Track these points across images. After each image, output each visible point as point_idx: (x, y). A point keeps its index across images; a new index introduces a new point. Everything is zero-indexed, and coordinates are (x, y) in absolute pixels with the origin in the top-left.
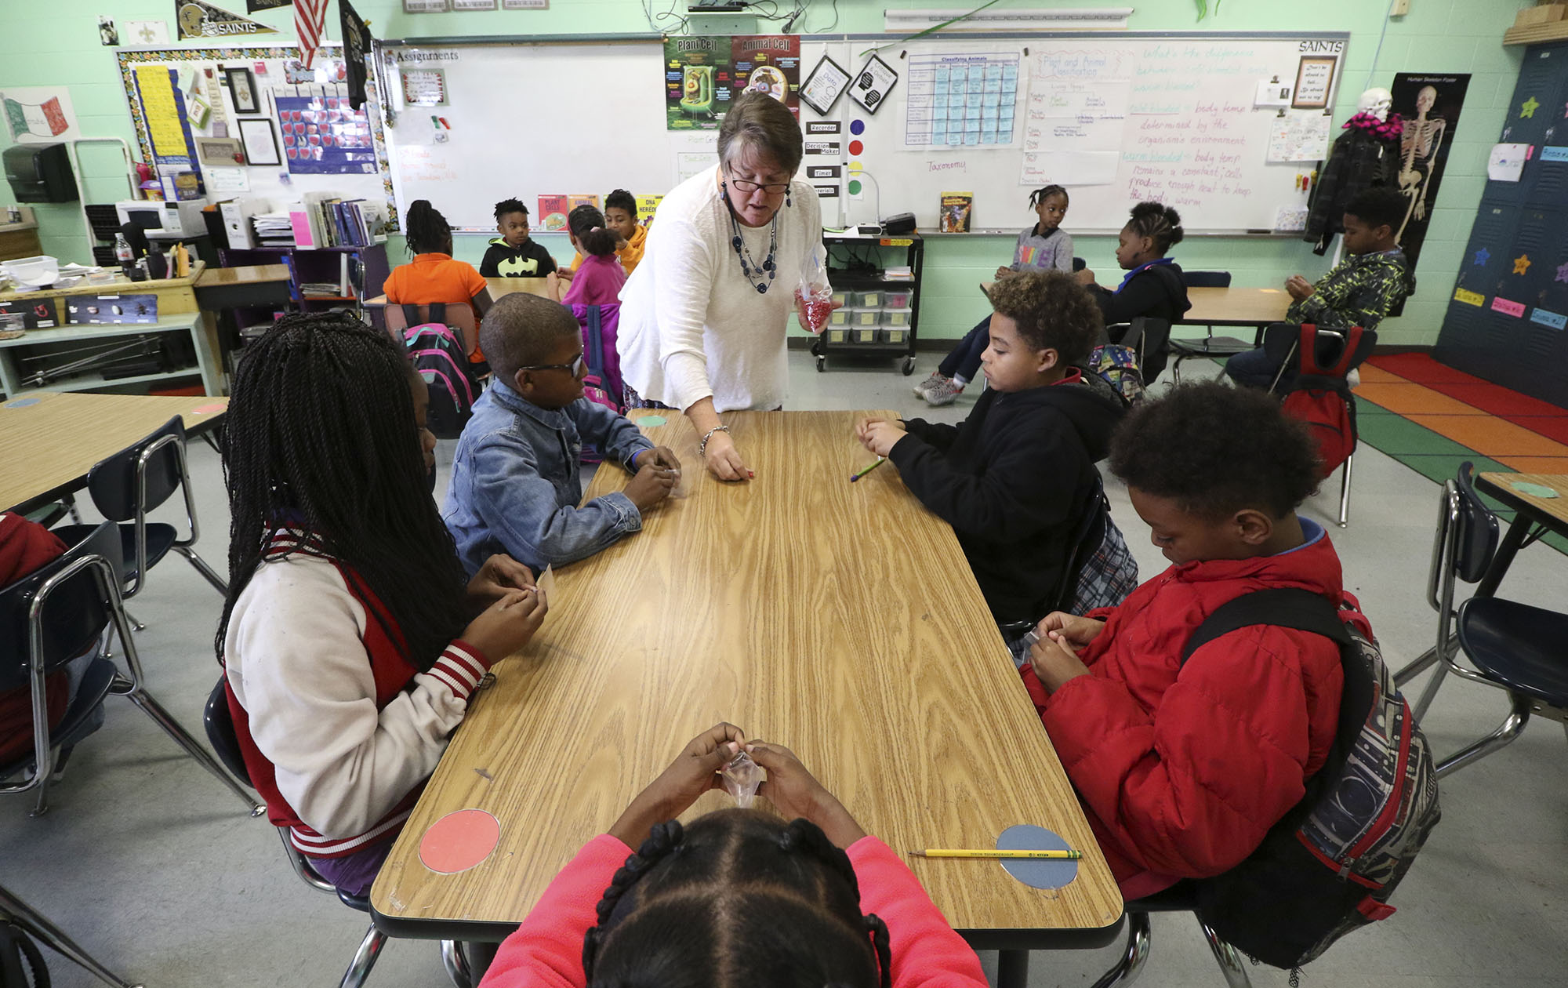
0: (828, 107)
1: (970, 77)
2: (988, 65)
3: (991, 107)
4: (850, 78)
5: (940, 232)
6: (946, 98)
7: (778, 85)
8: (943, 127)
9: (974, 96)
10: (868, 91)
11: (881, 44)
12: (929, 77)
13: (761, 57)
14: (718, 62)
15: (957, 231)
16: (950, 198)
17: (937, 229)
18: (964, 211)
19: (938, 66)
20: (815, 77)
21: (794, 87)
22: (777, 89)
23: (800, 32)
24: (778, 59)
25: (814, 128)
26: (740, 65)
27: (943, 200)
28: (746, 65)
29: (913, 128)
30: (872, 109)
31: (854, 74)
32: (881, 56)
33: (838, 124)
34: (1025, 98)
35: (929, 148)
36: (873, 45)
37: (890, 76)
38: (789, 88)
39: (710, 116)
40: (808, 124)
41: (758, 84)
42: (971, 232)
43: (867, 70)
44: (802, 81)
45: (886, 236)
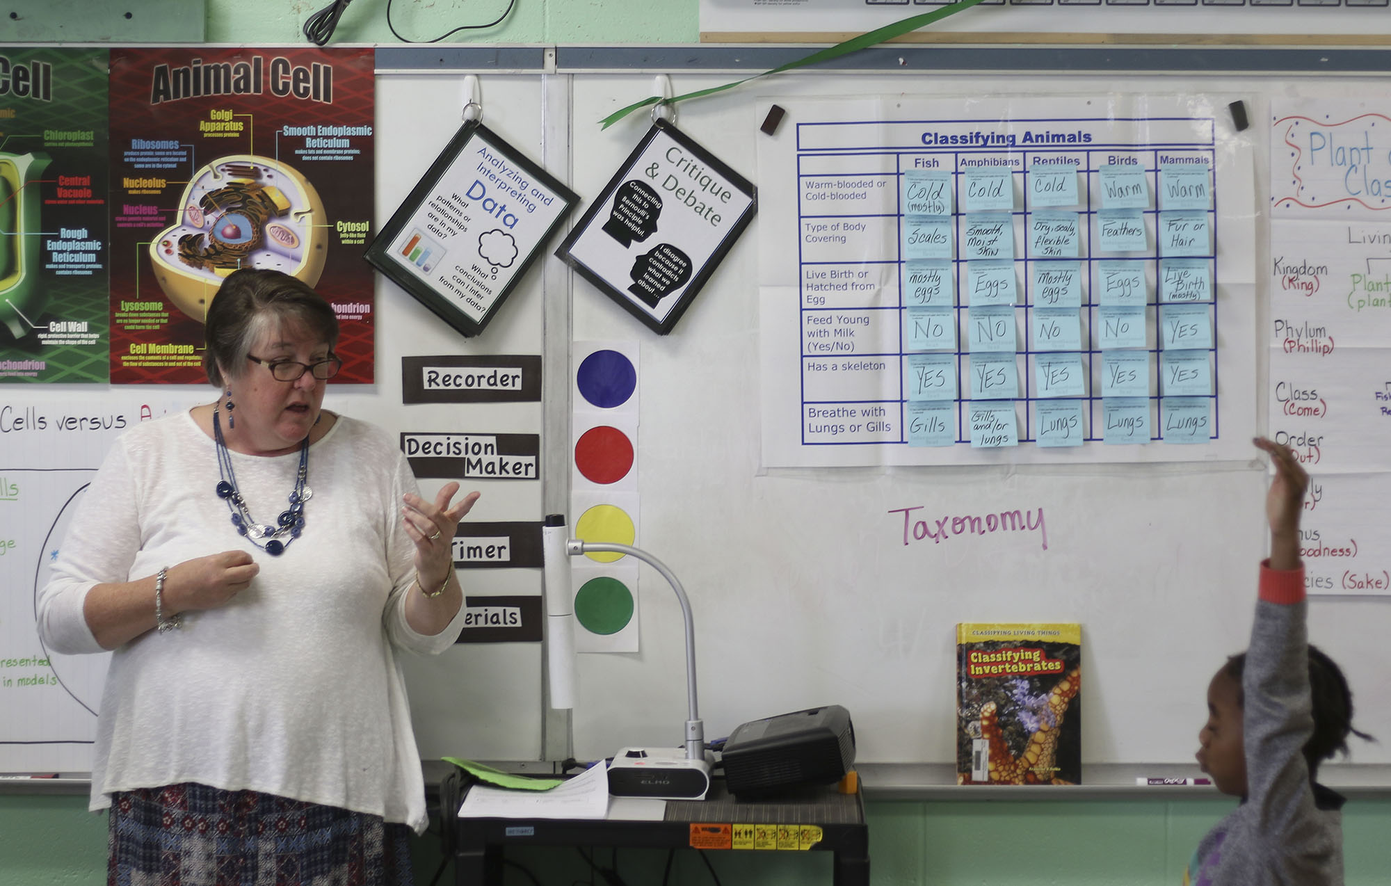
0: (487, 302)
1: (1036, 201)
2: (1099, 160)
3: (1127, 311)
4: (573, 200)
5: (959, 784)
6: (948, 274)
7: (291, 222)
8: (943, 382)
9: (1055, 269)
10: (640, 248)
11: (686, 84)
12: (877, 198)
13: (222, 123)
14: (53, 136)
15: (1029, 777)
16: (992, 646)
17: (942, 768)
18: (1054, 699)
19: (907, 162)
20: (432, 196)
21: (352, 231)
22: (289, 237)
23: (378, 37)
24: (289, 131)
25: (433, 377)
26: (142, 151)
27: (964, 653)
28: (167, 152)
29: (821, 385)
30: (660, 311)
31: (588, 187)
32: (686, 125)
33: (532, 366)
34: (1251, 278)
35: (891, 456)
36: (656, 84)
37: (726, 195)
38: (333, 235)
39: (17, 331)
40: (412, 367)
41: (211, 218)
42: (1088, 784)
43: (634, 174)
44: (386, 209)
45: (726, 807)
